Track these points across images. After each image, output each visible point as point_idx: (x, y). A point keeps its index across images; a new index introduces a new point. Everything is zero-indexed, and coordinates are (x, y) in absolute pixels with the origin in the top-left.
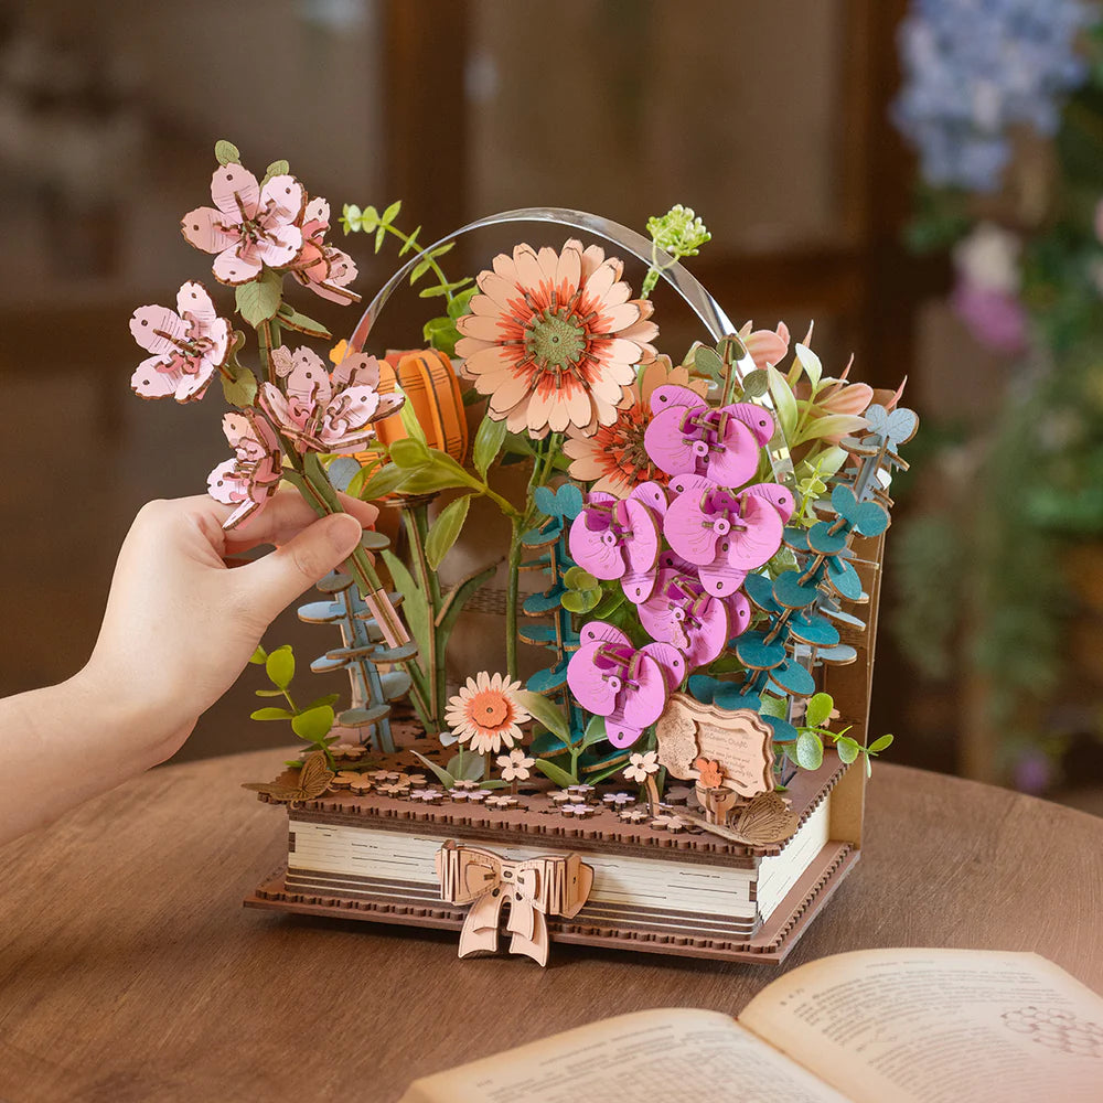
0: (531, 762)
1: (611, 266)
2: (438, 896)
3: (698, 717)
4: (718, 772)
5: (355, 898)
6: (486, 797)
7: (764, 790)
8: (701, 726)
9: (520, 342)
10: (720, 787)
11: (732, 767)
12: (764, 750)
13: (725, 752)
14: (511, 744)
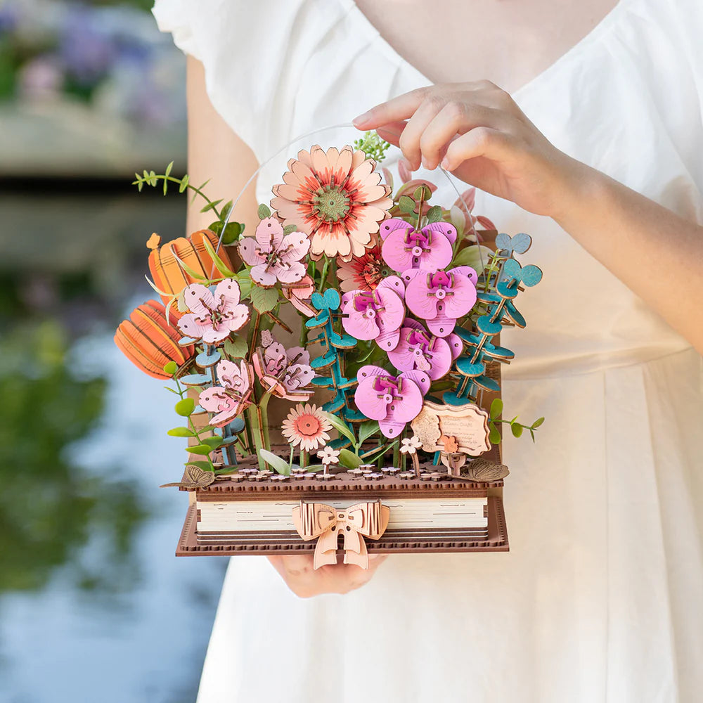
0: (337, 453)
1: (370, 163)
3: (439, 413)
4: (455, 442)
5: (243, 544)
6: (314, 475)
7: (486, 450)
8: (441, 419)
10: (457, 452)
11: (463, 440)
12: (484, 427)
13: (458, 431)
14: (324, 443)
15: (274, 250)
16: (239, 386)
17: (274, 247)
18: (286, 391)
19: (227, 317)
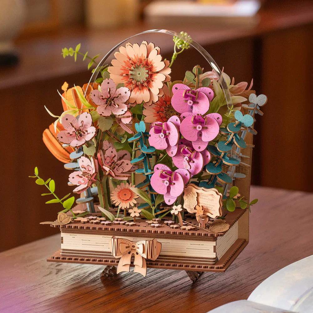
0: (140, 211)
1: (156, 49)
2: (111, 255)
3: (198, 191)
4: (203, 210)
5: (83, 257)
6: (125, 223)
7: (219, 215)
8: (199, 194)
9: (127, 75)
10: (203, 215)
12: (220, 202)
13: (206, 203)
14: (133, 205)
15: (110, 96)
16: (90, 171)
17: (110, 95)
18: (115, 174)
19: (84, 133)
